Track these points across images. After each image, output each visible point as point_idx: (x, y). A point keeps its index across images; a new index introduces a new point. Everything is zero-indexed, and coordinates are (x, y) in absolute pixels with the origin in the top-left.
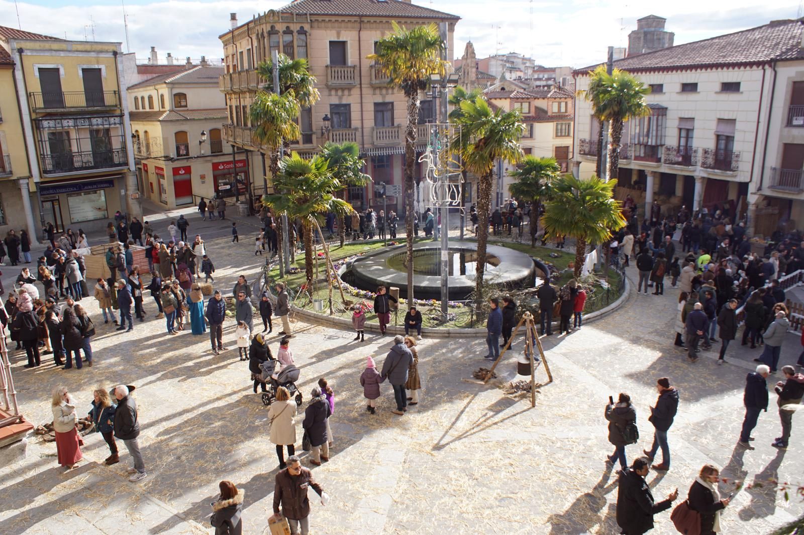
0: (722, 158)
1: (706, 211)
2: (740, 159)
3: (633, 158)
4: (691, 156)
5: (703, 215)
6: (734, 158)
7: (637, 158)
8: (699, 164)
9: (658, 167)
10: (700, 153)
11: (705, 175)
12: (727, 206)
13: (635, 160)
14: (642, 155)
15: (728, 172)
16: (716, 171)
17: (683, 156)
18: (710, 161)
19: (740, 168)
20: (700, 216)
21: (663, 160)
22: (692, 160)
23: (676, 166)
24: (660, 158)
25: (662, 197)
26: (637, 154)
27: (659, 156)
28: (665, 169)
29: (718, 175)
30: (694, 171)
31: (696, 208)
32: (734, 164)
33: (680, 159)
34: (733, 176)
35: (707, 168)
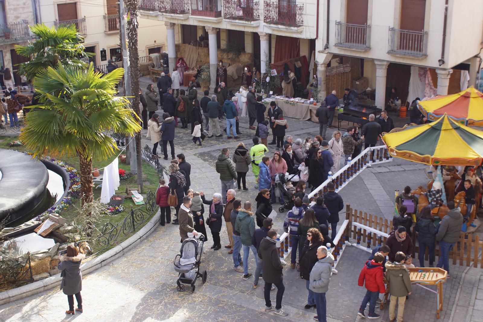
0: (285, 11)
1: (275, 72)
2: (304, 12)
3: (190, 12)
4: (252, 9)
5: (271, 78)
6: (298, 12)
7: (194, 12)
8: (262, 18)
9: (219, 23)
10: (262, 6)
11: (270, 32)
12: (299, 64)
13: (192, 15)
14: (200, 9)
15: (292, 28)
16: (280, 26)
17: (244, 9)
18: (274, 14)
19: (305, 23)
20: (268, 79)
21: (223, 15)
22: (255, 14)
23: (237, 21)
24: (221, 12)
25: (231, 56)
26: (195, 7)
27: (219, 10)
28: (226, 25)
29: (283, 31)
30: (258, 27)
31: (263, 69)
32: (298, 18)
33: (241, 13)
34: (297, 32)
35: (270, 23)
